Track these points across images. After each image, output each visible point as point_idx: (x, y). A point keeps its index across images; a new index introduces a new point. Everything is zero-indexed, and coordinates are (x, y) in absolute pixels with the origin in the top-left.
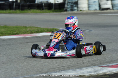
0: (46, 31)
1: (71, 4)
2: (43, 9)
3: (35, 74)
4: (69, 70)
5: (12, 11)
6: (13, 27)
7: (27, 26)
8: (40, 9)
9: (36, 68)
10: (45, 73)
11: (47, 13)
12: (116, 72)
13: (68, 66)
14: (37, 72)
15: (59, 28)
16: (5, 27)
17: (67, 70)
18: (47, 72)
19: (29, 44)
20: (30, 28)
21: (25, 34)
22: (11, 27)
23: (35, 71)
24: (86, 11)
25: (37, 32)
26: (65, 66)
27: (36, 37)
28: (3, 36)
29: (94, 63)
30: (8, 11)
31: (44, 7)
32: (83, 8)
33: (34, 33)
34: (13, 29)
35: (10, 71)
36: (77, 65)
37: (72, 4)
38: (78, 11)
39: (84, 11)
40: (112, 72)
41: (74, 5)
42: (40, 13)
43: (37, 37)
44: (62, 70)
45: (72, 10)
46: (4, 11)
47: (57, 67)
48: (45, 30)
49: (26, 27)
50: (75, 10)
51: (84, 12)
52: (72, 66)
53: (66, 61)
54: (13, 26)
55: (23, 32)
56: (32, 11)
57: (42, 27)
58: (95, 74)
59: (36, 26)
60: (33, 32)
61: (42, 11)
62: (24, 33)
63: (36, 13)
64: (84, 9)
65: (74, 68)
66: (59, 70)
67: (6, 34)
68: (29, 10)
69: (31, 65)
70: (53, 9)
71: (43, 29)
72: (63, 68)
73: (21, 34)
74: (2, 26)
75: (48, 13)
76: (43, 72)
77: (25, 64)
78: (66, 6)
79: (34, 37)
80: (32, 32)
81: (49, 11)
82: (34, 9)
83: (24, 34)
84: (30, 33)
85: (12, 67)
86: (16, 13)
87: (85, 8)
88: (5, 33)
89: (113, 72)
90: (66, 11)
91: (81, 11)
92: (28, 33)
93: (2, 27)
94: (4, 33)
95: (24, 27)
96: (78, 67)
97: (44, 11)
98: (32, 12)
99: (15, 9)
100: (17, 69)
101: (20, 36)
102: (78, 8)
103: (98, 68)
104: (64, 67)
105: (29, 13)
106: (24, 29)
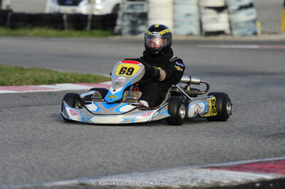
0: (73, 80)
1: (131, 18)
2: (63, 28)
3: (47, 181)
7: (25, 67)
8: (56, 27)
9: (49, 166)
10: (72, 179)
11: (73, 36)
12: (244, 182)
13: (128, 163)
15: (102, 75)
17: (125, 172)
18: (77, 177)
19: (30, 108)
20: (31, 72)
21: (20, 85)
23: (48, 173)
25: (49, 81)
26: (120, 163)
27: (46, 93)
29: (190, 160)
31: (66, 24)
33: (44, 83)
36: (149, 163)
37: (134, 19)
40: (233, 181)
41: (140, 21)
42: (55, 36)
43: (50, 93)
45: (134, 32)
47: (101, 166)
48: (68, 77)
49: (22, 69)
50: (140, 32)
52: (137, 164)
53: (123, 152)
55: (16, 81)
56: (36, 31)
57: (61, 71)
58: (194, 184)
59: (47, 69)
60: (40, 80)
61: (60, 33)
62: (19, 83)
63: (47, 37)
65: (142, 169)
66: (107, 174)
68: (30, 28)
69: (37, 158)
71: (65, 74)
72: (115, 168)
73: (11, 85)
75: (76, 38)
76: (67, 176)
77: (23, 156)
78: (119, 22)
79: (42, 93)
80: (37, 82)
81: (78, 33)
82: (43, 26)
83: (17, 85)
84: (34, 84)
89: (236, 182)
90: (120, 33)
92: (28, 84)
95: (16, 68)
96: (152, 167)
97: (66, 32)
98: (36, 35)
100: (4, 167)
101: (8, 89)
103: (200, 170)
105: (30, 36)
106: (17, 74)
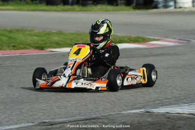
0: (128, 41)
2: (117, 5)
3: (124, 110)
4: (178, 104)
5: (66, 7)
6: (73, 34)
8: (112, 5)
9: (124, 100)
10: (140, 109)
11: (125, 10)
13: (175, 97)
14: (127, 106)
16: (59, 33)
18: (143, 107)
22: (69, 34)
23: (124, 105)
24: (188, 8)
26: (170, 97)
28: (59, 48)
30: (61, 7)
31: (119, 2)
32: (184, 3)
34: (72, 37)
35: (84, 104)
36: (190, 97)
38: (175, 8)
39: (186, 8)
42: (113, 11)
44: (167, 103)
45: (166, 6)
46: (54, 8)
47: (158, 100)
48: (126, 39)
50: (170, 6)
51: (186, 10)
52: (182, 98)
53: (171, 90)
54: (72, 32)
56: (99, 7)
57: (119, 34)
61: (115, 8)
63: (107, 11)
64: (186, 6)
65: (185, 102)
66: (163, 105)
67: (65, 45)
68: (95, 5)
70: (134, 5)
71: (123, 38)
72: (167, 100)
74: (54, 31)
75: (126, 12)
76: (137, 106)
81: (128, 8)
82: (103, 4)
85: (86, 98)
86: (73, 10)
87: (187, 3)
88: (63, 43)
90: (156, 7)
91: (180, 8)
93: (54, 33)
94: (60, 43)
96: (192, 100)
97: (119, 7)
98: (99, 10)
99: (72, 4)
100: (95, 101)
102: (175, 3)
104: (169, 99)
105: (96, 11)
